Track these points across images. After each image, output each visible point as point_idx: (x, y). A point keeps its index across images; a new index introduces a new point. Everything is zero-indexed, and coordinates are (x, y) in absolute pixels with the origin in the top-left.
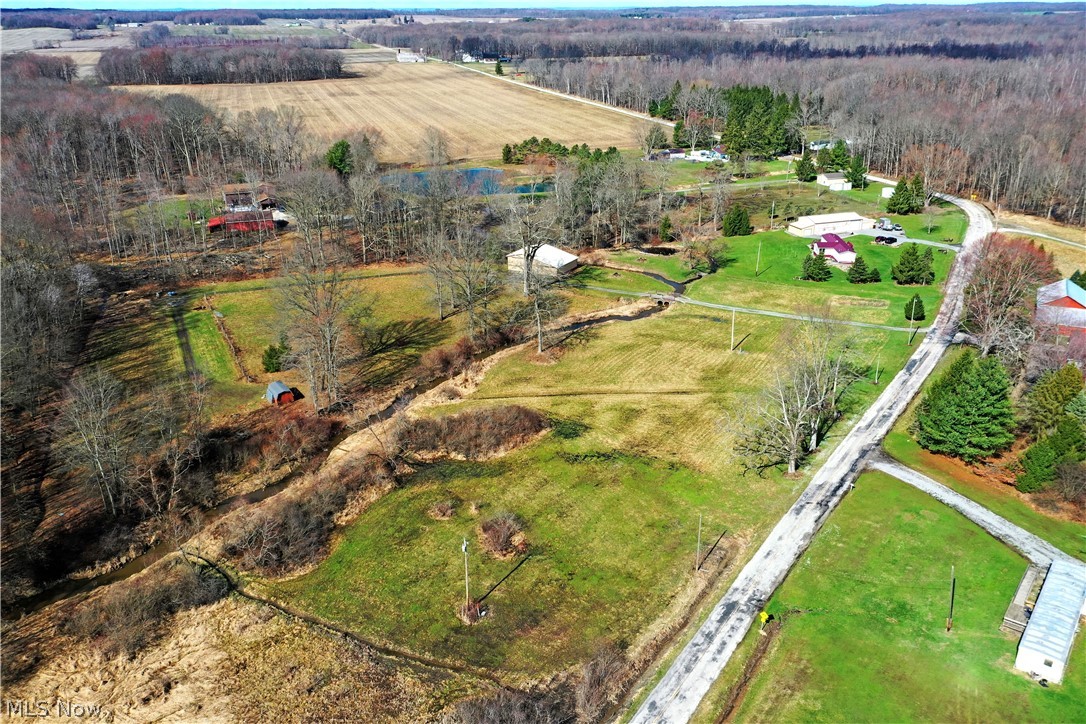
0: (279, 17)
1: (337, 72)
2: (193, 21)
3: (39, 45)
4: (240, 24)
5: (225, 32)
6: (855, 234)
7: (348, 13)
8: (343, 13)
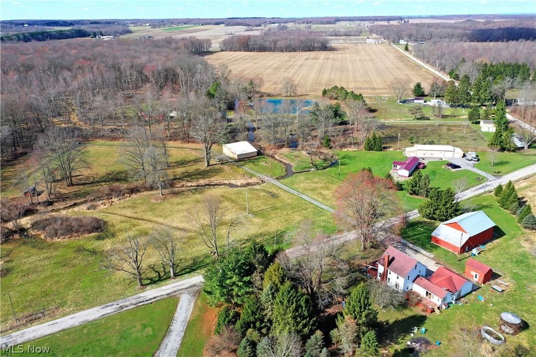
0: (346, 20)
1: (324, 47)
2: (303, 23)
3: (227, 33)
4: (323, 24)
5: (310, 27)
6: (444, 159)
7: (380, 18)
8: (378, 18)
